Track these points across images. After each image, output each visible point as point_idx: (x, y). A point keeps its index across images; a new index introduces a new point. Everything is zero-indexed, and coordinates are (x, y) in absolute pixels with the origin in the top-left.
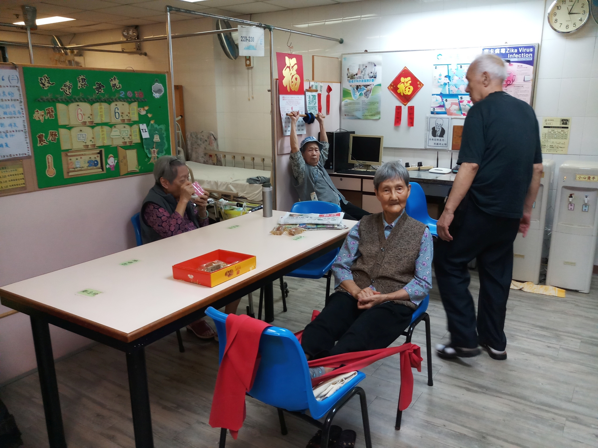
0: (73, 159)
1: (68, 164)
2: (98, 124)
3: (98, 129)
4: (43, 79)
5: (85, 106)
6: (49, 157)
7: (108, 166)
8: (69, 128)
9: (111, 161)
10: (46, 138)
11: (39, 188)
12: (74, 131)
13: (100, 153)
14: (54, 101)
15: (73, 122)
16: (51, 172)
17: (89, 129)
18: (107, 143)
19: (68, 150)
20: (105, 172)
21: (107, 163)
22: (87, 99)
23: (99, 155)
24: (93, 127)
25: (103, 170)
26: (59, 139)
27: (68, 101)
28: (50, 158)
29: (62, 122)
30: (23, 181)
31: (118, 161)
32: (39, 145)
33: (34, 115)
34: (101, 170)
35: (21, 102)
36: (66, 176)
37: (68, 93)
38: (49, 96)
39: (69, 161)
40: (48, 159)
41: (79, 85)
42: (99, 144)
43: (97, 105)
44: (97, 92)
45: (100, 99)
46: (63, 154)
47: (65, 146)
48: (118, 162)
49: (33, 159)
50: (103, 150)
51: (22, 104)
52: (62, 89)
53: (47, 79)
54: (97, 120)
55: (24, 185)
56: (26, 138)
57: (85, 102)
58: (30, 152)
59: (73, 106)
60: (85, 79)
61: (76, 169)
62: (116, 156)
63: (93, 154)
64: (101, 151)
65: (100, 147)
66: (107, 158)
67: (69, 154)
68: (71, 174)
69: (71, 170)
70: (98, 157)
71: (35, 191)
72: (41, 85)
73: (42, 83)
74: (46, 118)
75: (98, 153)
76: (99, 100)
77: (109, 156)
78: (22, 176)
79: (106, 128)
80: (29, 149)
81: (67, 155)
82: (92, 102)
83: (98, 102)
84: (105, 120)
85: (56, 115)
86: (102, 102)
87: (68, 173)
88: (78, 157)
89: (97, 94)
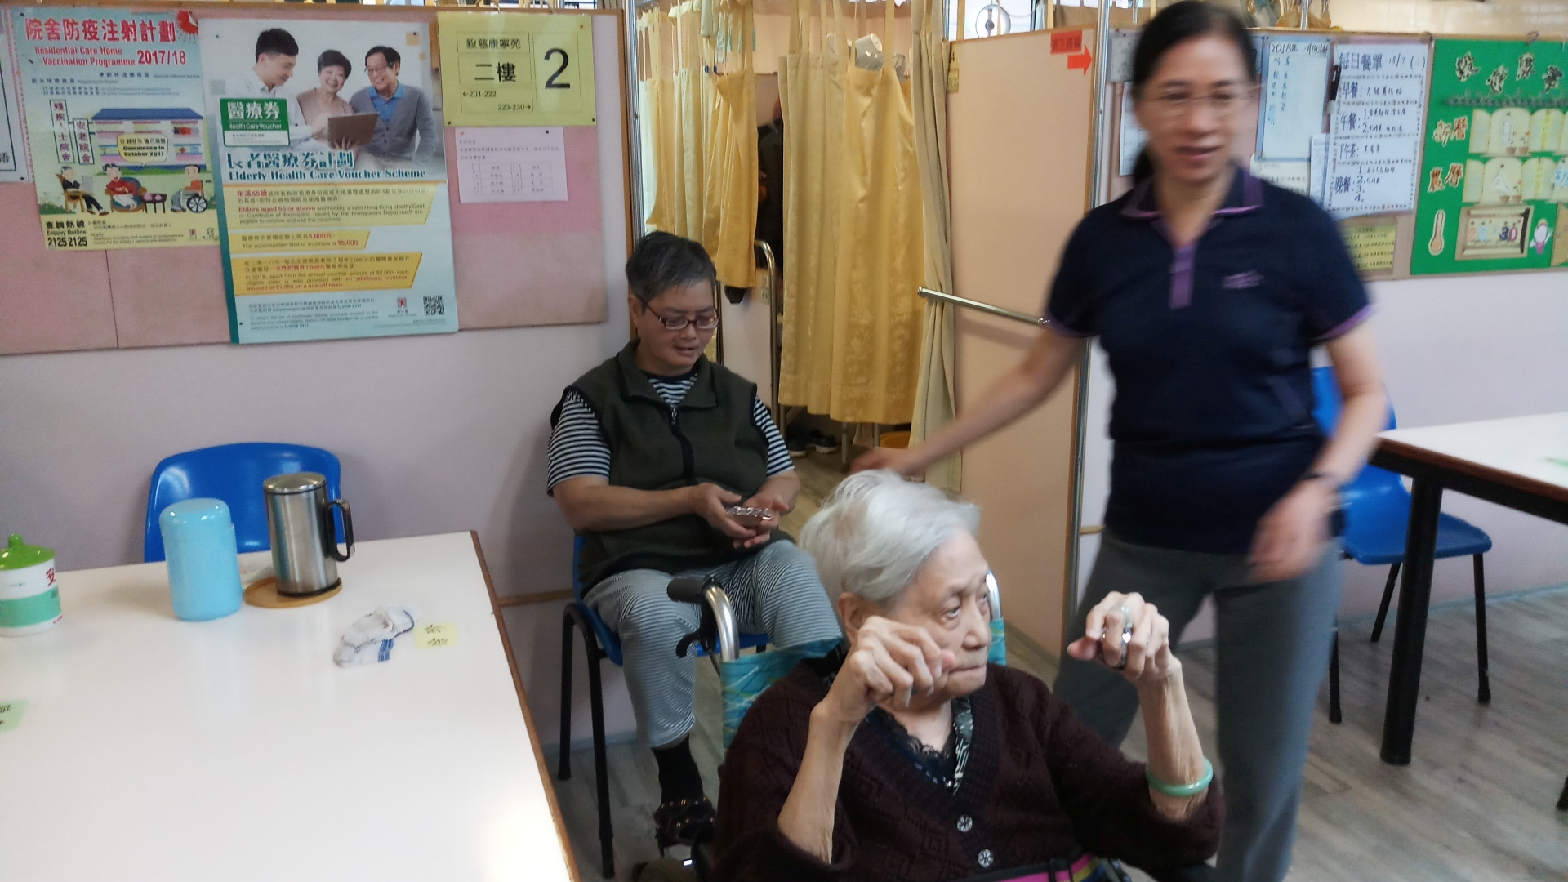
0: (1478, 221)
1: (1466, 232)
2: (1535, 155)
3: (1533, 162)
4: (1464, 61)
5: (1520, 115)
6: (1440, 216)
7: (1532, 244)
8: (1484, 159)
9: (1541, 234)
10: (1443, 178)
11: (1411, 273)
12: (1489, 164)
13: (1526, 215)
14: (1470, 105)
15: (1494, 149)
16: (1436, 246)
17: (1518, 163)
18: (1543, 194)
19: (1471, 205)
20: (1525, 254)
21: (1532, 237)
22: (1529, 102)
23: (1522, 219)
24: (1524, 160)
25: (1522, 251)
26: (1462, 181)
27: (1492, 106)
28: (1440, 218)
29: (1475, 147)
30: (1390, 258)
31: (1553, 233)
32: (1430, 190)
33: (1434, 133)
34: (1519, 250)
35: (1420, 106)
36: (1457, 257)
37: (1497, 88)
38: (1467, 95)
39: (1470, 227)
40: (1437, 218)
41: (1520, 72)
42: (1529, 195)
43: (1541, 114)
44: (1547, 86)
45: (1551, 101)
46: (1463, 211)
47: (1469, 196)
48: (1552, 239)
49: (1413, 219)
50: (1532, 208)
51: (1421, 110)
52: (1489, 80)
53: (1468, 62)
54: (1535, 147)
55: (1390, 266)
56: (1413, 175)
57: (1523, 107)
58: (1413, 202)
59: (1500, 114)
60: (1531, 61)
61: (1478, 244)
62: (1552, 223)
63: (1513, 215)
64: (1527, 211)
65: (1529, 202)
66: (1535, 225)
67: (1473, 212)
68: (1467, 252)
69: (1469, 244)
70: (1519, 222)
71: (1404, 278)
72: (1458, 73)
73: (1459, 69)
74: (1452, 138)
75: (1522, 215)
76: (1548, 104)
77: (1539, 223)
78: (1391, 248)
79: (1547, 163)
80: (1413, 197)
81: (1468, 213)
82: (1533, 107)
83: (1544, 107)
84: (1548, 147)
85: (1468, 133)
86: (1552, 107)
87: (1464, 250)
88: (1487, 220)
89: (1548, 89)
